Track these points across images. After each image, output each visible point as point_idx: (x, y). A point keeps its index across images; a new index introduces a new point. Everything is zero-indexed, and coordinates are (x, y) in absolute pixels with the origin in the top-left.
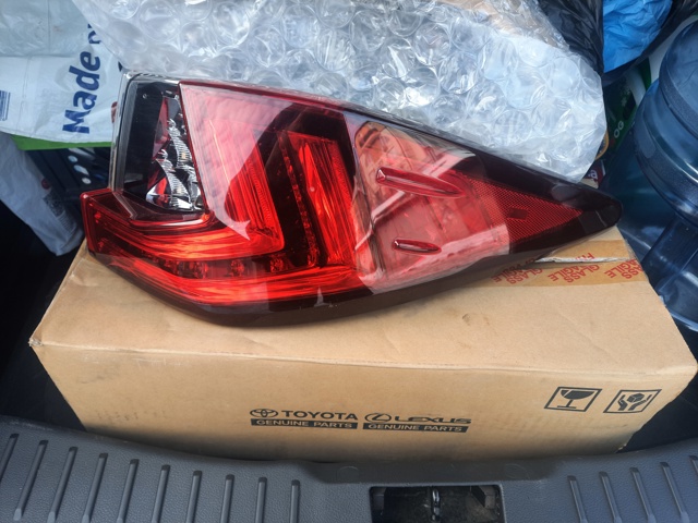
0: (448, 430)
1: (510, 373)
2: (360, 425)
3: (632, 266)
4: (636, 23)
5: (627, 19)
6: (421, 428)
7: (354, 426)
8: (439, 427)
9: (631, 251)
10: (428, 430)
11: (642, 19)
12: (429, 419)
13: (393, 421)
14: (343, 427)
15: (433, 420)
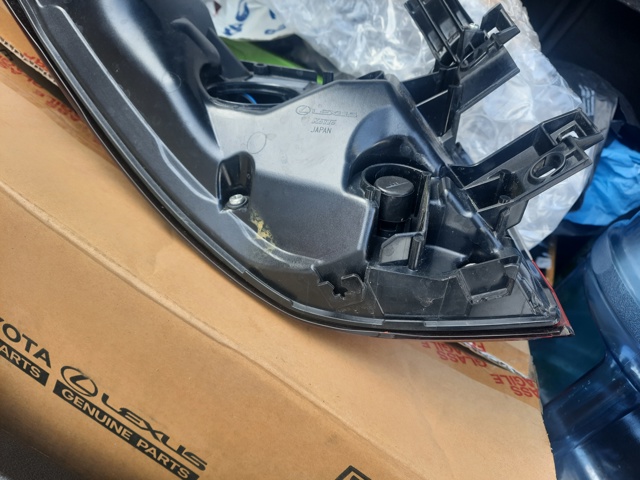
0: (168, 466)
1: (291, 395)
2: (51, 383)
3: (527, 386)
4: (623, 188)
5: (617, 180)
6: (133, 439)
7: (43, 378)
8: (159, 452)
9: (533, 369)
10: (142, 449)
11: (630, 187)
12: (149, 428)
13: (97, 401)
14: (28, 371)
15: (154, 433)
